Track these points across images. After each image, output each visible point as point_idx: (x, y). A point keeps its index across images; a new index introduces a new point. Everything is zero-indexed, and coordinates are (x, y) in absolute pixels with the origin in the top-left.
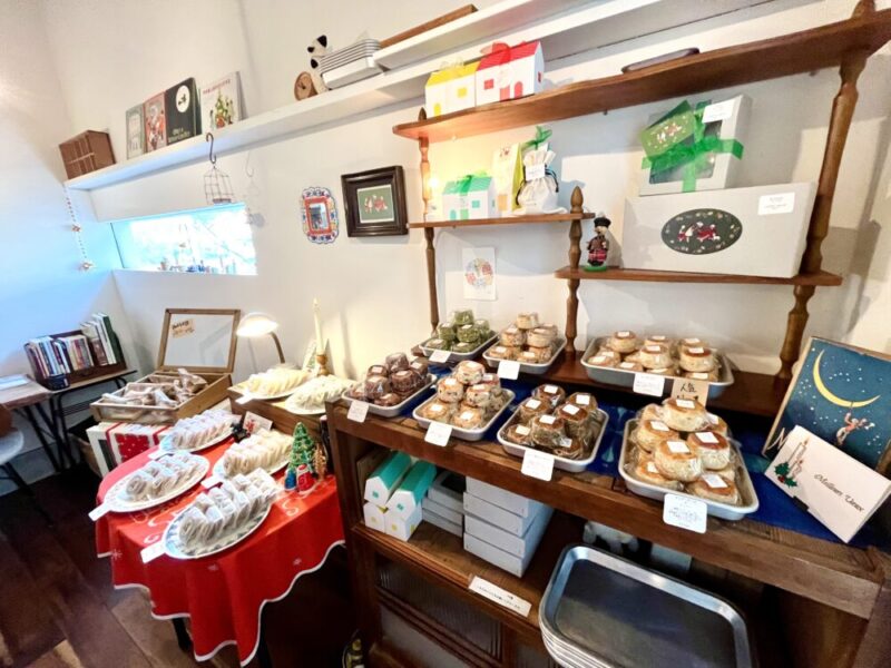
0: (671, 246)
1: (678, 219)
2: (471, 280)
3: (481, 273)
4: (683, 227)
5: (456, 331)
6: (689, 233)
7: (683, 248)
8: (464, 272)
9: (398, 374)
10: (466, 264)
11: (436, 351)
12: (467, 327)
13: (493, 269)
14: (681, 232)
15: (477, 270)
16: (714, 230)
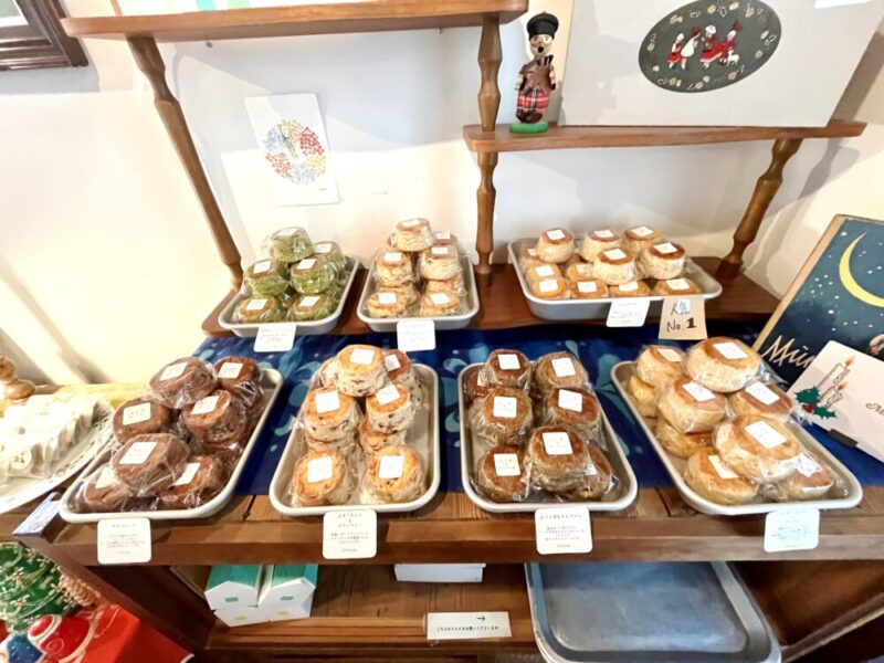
0: (653, 78)
1: (674, 20)
2: (282, 167)
3: (298, 151)
4: (681, 37)
5: (287, 277)
6: (688, 50)
7: (672, 82)
8: (262, 151)
9: (197, 410)
10: (262, 137)
11: (262, 327)
12: (306, 265)
13: (322, 141)
14: (674, 49)
15: (290, 146)
16: (733, 44)
